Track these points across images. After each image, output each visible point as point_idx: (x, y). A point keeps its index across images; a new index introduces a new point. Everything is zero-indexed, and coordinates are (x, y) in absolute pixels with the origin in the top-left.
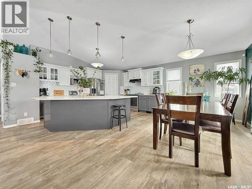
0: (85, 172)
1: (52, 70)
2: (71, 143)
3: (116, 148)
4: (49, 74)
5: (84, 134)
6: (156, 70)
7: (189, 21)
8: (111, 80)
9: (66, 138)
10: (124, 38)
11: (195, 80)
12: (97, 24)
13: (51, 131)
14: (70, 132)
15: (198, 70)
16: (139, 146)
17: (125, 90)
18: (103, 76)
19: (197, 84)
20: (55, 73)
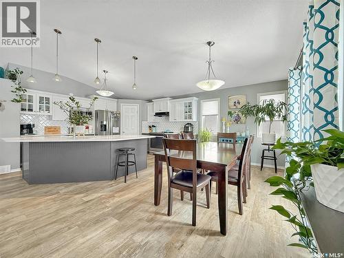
0: (51, 236)
1: (41, 99)
2: (50, 199)
3: (108, 205)
4: (36, 105)
5: (74, 187)
6: (187, 100)
7: (209, 43)
8: (130, 112)
9: (46, 193)
10: (137, 59)
11: (235, 115)
12: (97, 40)
13: (30, 183)
14: (57, 185)
15: (239, 103)
16: (138, 201)
17: (150, 127)
18: (118, 107)
19: (237, 120)
20: (47, 103)
